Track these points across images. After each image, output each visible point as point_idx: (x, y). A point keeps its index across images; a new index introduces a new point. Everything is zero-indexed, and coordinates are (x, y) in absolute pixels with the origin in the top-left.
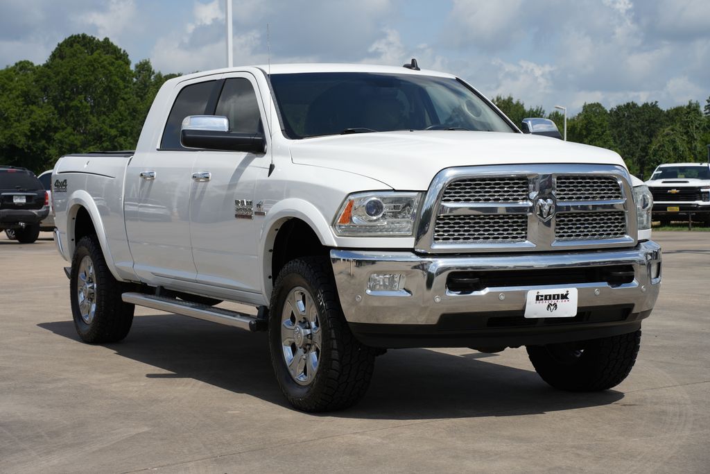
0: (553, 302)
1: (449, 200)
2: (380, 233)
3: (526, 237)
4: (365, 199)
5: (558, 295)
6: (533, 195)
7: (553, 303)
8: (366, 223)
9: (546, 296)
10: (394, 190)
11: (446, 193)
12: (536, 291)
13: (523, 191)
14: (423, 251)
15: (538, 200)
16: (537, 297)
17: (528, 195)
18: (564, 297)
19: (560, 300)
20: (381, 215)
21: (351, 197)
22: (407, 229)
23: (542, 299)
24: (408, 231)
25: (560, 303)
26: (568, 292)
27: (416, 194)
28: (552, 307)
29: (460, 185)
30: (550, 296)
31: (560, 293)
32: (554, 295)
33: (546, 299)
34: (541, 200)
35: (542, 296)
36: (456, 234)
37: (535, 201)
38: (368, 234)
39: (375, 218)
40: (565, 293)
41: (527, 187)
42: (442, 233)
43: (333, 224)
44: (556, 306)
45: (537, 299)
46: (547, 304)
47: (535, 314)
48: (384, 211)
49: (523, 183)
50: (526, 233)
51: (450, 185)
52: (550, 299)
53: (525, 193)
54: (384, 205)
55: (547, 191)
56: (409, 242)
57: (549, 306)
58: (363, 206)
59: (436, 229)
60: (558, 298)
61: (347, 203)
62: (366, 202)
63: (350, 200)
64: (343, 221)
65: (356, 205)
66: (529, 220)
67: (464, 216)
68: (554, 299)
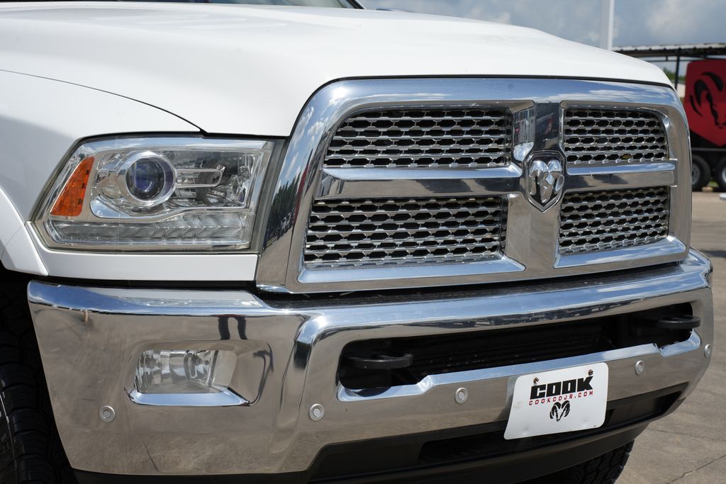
0: (562, 398)
1: (340, 162)
2: (164, 244)
3: (501, 248)
4: (126, 153)
5: (573, 382)
6: (522, 151)
7: (561, 402)
8: (126, 217)
9: (550, 386)
10: (203, 134)
11: (334, 143)
12: (532, 377)
13: (500, 141)
14: (274, 288)
15: (530, 164)
16: (534, 389)
17: (508, 150)
18: (584, 385)
19: (576, 394)
20: (167, 198)
21: (86, 150)
22: (235, 232)
23: (542, 395)
24: (237, 237)
25: (577, 400)
26: (591, 373)
27: (260, 144)
28: (560, 411)
29: (365, 124)
30: (558, 385)
31: (577, 377)
32: (566, 383)
33: (550, 394)
34: (539, 163)
35: (542, 387)
36: (354, 243)
37: (526, 166)
38: (132, 244)
39: (150, 203)
40: (585, 376)
41: (509, 132)
42: (321, 243)
43: (35, 216)
44: (567, 406)
45: (534, 395)
46: (552, 404)
47: (526, 429)
48: (177, 185)
49: (500, 123)
50: (503, 239)
51: (344, 124)
52: (558, 393)
53: (501, 146)
54: (176, 172)
55: (549, 142)
56: (242, 267)
57: (554, 408)
58: (122, 173)
59: (310, 232)
60: (573, 390)
61: (76, 163)
62: (129, 163)
63: (82, 156)
64: (62, 208)
65: (99, 168)
66: (511, 210)
67: (374, 200)
68: (565, 391)
